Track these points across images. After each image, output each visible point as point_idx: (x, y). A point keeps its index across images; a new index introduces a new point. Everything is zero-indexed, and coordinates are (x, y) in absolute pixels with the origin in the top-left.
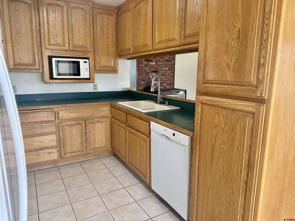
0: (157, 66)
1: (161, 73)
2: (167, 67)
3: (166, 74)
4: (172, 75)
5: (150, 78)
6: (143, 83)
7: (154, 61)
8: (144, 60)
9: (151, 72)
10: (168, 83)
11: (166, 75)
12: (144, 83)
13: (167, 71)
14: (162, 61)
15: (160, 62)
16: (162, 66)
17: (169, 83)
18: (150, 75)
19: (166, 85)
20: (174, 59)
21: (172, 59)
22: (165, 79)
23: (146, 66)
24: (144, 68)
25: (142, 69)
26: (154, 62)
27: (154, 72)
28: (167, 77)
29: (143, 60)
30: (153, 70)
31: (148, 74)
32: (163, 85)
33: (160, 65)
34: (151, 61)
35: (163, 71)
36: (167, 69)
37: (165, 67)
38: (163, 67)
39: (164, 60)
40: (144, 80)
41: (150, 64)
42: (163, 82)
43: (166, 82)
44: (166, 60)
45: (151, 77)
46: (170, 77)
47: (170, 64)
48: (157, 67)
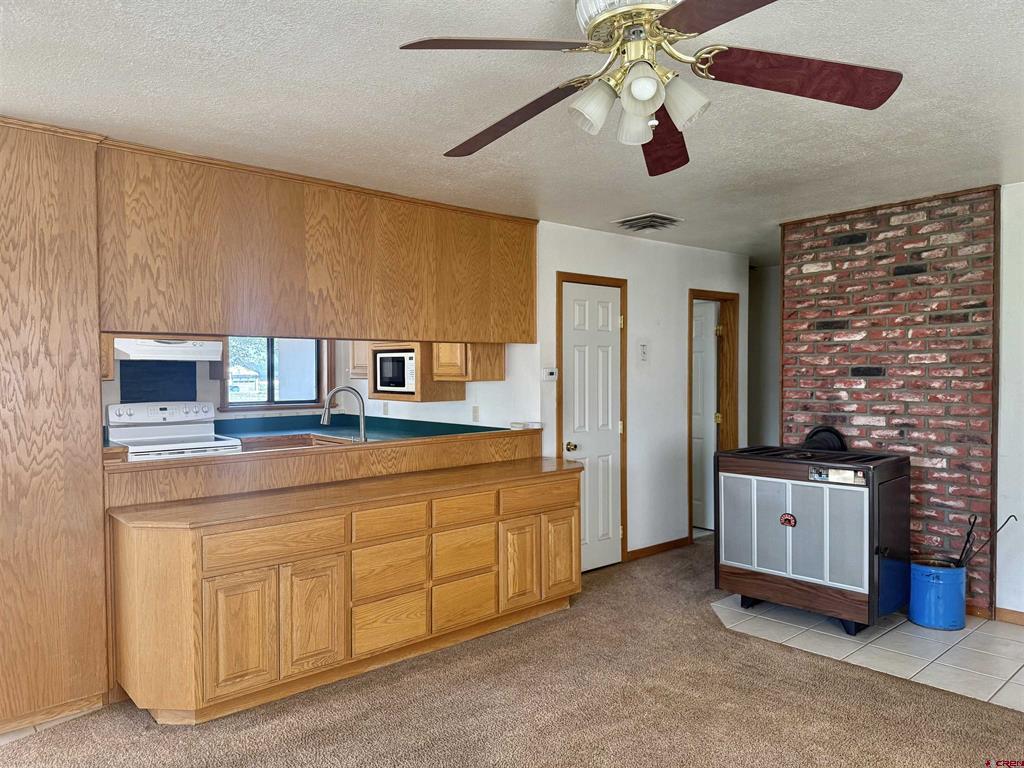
0: (874, 348)
1: (899, 377)
2: (943, 351)
3: (936, 384)
4: (973, 389)
5: (839, 398)
6: (801, 417)
7: (859, 324)
8: (809, 326)
9: (842, 373)
10: (949, 429)
11: (934, 388)
12: (808, 419)
13: (938, 366)
14: (905, 320)
15: (893, 326)
16: (905, 343)
17: (958, 429)
18: (838, 386)
19: (933, 437)
20: (984, 305)
21: (972, 306)
22: (927, 409)
23: (817, 349)
24: (808, 359)
25: (802, 362)
26: (860, 329)
27: (858, 372)
28: (936, 400)
29: (805, 326)
30: (855, 364)
31: (826, 383)
32: (911, 439)
33: (896, 343)
34: (841, 326)
35: (913, 368)
36: (943, 358)
37: (931, 351)
38: (912, 352)
39: (919, 319)
40: (806, 408)
41: (836, 339)
42: (914, 421)
43: (931, 421)
44: (934, 314)
45: (844, 395)
46: (962, 400)
47: (959, 335)
48: (880, 350)
